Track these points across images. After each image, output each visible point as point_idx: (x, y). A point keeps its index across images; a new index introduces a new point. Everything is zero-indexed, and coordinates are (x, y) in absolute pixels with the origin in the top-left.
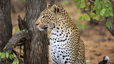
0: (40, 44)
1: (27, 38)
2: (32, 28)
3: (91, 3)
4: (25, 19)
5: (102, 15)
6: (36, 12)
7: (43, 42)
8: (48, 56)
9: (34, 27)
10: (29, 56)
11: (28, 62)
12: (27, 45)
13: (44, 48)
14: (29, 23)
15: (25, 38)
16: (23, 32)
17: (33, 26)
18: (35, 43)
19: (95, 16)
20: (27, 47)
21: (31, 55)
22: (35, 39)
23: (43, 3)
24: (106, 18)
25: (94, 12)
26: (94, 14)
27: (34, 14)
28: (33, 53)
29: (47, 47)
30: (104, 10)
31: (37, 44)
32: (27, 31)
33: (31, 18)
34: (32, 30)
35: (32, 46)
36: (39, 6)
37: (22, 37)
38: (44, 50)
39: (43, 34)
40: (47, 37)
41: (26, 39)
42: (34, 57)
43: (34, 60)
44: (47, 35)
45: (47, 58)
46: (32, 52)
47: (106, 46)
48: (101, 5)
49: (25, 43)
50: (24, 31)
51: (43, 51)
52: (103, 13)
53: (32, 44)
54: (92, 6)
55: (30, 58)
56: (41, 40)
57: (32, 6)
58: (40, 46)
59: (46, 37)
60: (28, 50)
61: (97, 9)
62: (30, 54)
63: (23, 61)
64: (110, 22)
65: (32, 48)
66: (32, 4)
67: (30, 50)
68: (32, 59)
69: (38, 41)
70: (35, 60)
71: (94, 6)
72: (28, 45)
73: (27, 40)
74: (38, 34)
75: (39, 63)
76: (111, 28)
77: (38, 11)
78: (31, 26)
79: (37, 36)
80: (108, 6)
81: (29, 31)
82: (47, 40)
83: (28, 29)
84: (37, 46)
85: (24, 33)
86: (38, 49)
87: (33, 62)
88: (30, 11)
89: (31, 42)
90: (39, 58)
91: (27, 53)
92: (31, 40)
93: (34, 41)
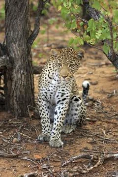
0: (23, 73)
1: (7, 66)
2: (14, 54)
3: (84, 22)
4: (5, 43)
5: (98, 38)
6: (18, 34)
7: (27, 71)
8: (34, 87)
9: (16, 52)
10: (11, 88)
11: (10, 96)
12: (7, 75)
13: (28, 77)
14: (10, 48)
15: (5, 66)
16: (3, 59)
17: (14, 52)
18: (17, 72)
19: (89, 40)
20: (7, 77)
21: (13, 87)
22: (17, 68)
23: (26, 23)
24: (103, 41)
25: (88, 34)
26: (87, 36)
27: (16, 37)
28: (16, 84)
29: (32, 76)
30: (100, 31)
31: (20, 73)
32: (8, 58)
33: (12, 42)
34: (14, 57)
35: (14, 75)
36: (21, 27)
37: (2, 65)
38: (29, 81)
39: (26, 61)
40: (32, 64)
41: (6, 68)
42: (17, 88)
43: (16, 93)
44: (32, 62)
45: (33, 90)
46: (14, 83)
47: (103, 72)
48: (97, 26)
49: (5, 72)
50: (3, 57)
51: (27, 81)
52: (98, 35)
53: (14, 73)
54: (85, 27)
55: (12, 91)
56: (24, 68)
57: (13, 28)
58: (23, 76)
59: (30, 65)
60: (9, 81)
61: (92, 31)
62: (11, 85)
63: (3, 93)
64: (108, 45)
65: (14, 78)
66: (13, 25)
67: (11, 80)
68: (15, 92)
69: (21, 70)
70: (18, 92)
71: (88, 26)
72: (9, 74)
73: (8, 68)
74: (21, 62)
75: (23, 96)
76: (108, 53)
77: (20, 33)
78: (12, 52)
79: (19, 63)
80: (105, 27)
81: (10, 58)
82: (32, 68)
83: (8, 56)
84: (19, 76)
85: (4, 61)
86: (22, 80)
87: (15, 95)
88: (11, 33)
89: (12, 71)
90: (23, 90)
91: (8, 84)
92: (12, 69)
93: (16, 70)
